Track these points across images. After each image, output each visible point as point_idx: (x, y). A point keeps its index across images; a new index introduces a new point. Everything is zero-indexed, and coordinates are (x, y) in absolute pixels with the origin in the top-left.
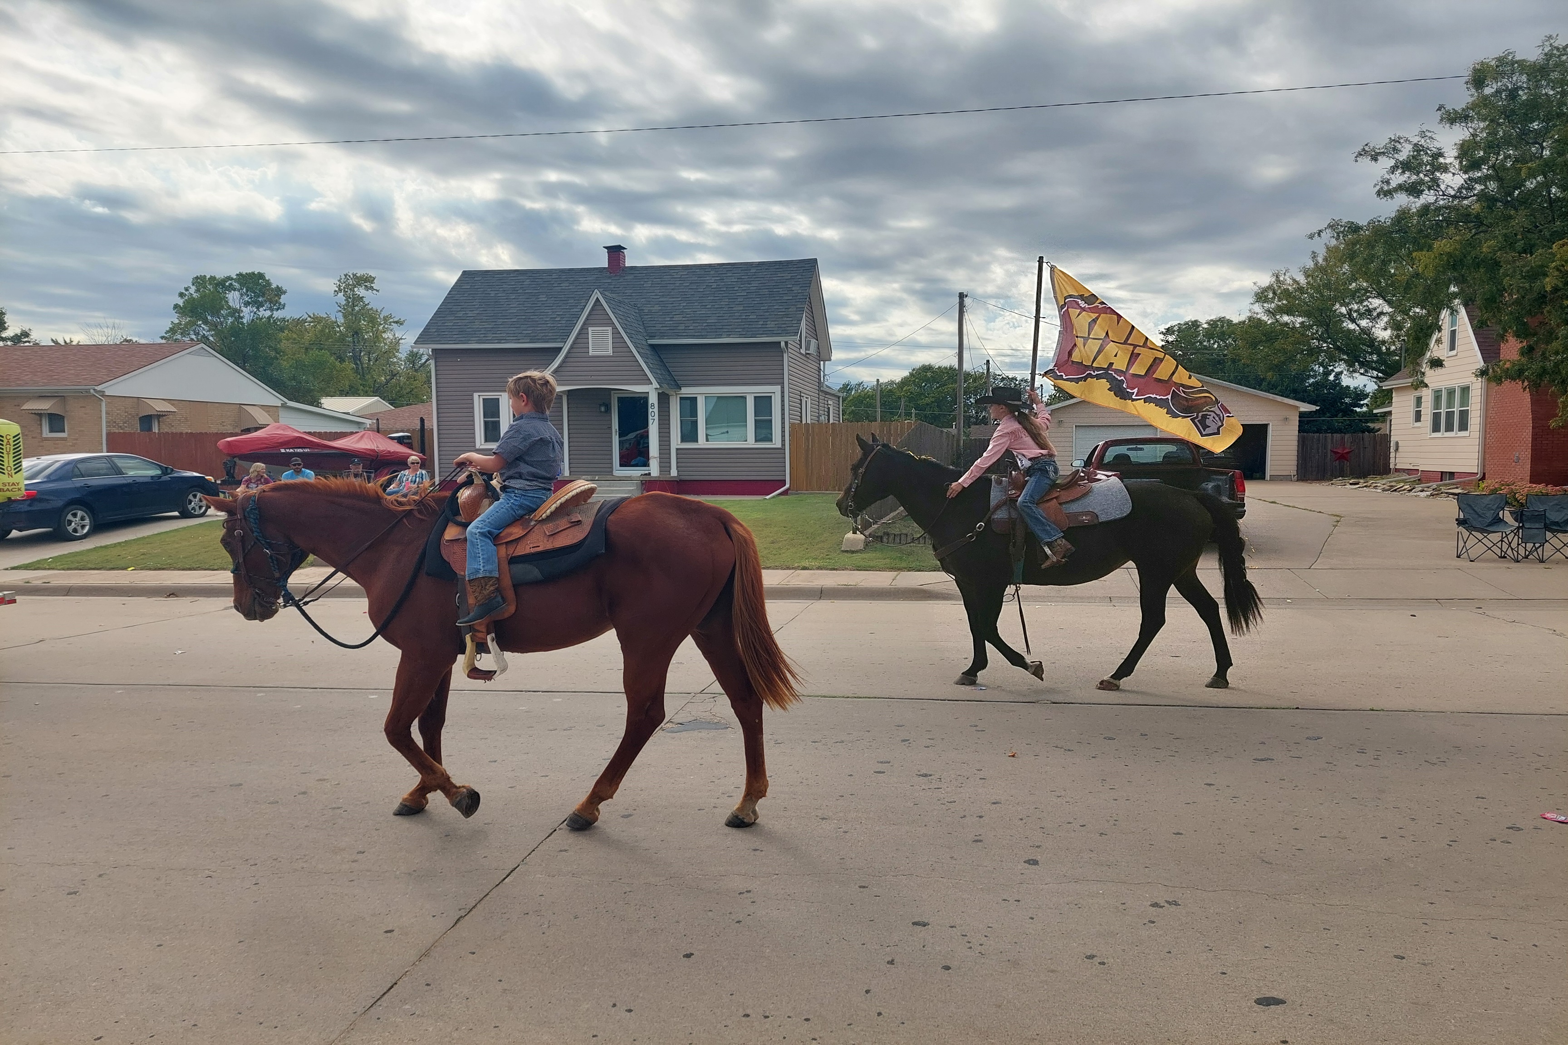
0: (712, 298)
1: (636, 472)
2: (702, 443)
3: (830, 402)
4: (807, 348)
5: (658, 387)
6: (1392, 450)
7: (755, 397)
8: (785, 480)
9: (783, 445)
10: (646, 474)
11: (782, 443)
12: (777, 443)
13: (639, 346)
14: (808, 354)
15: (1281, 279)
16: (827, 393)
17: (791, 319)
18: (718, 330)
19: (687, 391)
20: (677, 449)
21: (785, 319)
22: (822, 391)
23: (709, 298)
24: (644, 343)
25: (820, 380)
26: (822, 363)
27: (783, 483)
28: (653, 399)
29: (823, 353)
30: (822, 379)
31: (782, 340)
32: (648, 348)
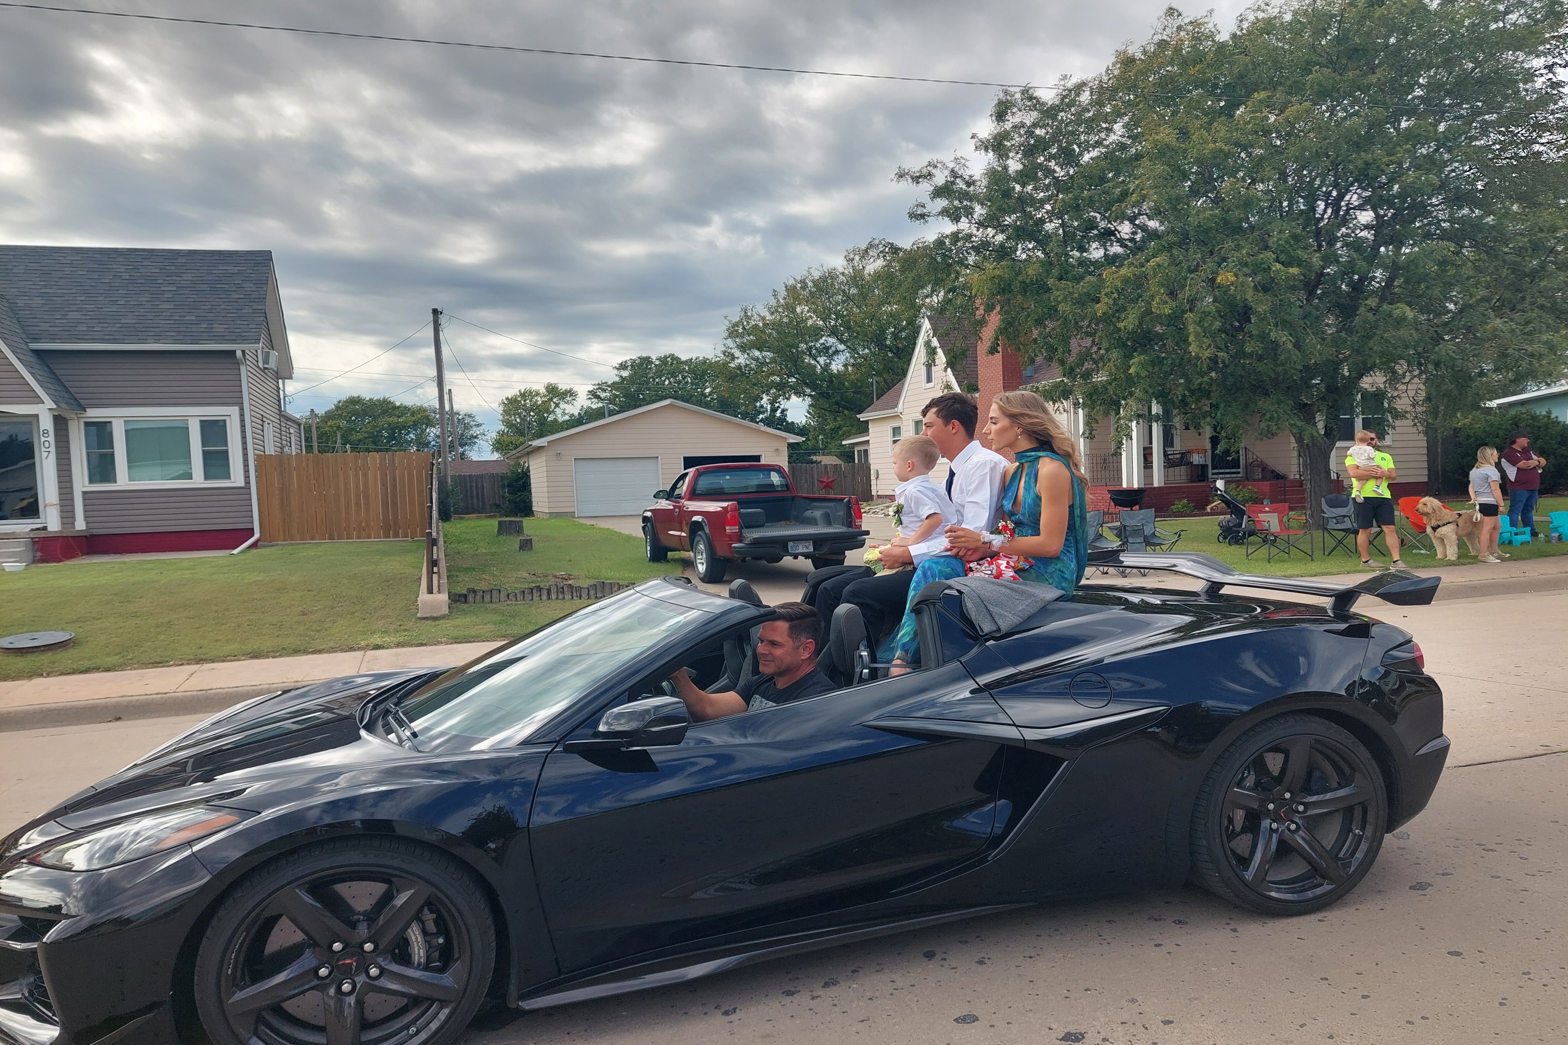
0: (125, 292)
1: (23, 526)
2: (123, 480)
3: (292, 431)
4: (266, 361)
5: (55, 406)
6: (873, 477)
7: (201, 421)
8: (253, 529)
9: (247, 482)
10: (38, 529)
11: (245, 480)
12: (237, 479)
13: (18, 350)
14: (266, 368)
15: (749, 314)
16: (288, 419)
17: (246, 323)
18: (139, 333)
19: (95, 414)
20: (84, 493)
21: (238, 322)
22: (284, 416)
23: (120, 292)
24: (24, 347)
25: (279, 401)
26: (280, 381)
27: (250, 532)
28: (46, 423)
29: (284, 371)
30: (282, 401)
31: (238, 348)
32: (30, 354)
